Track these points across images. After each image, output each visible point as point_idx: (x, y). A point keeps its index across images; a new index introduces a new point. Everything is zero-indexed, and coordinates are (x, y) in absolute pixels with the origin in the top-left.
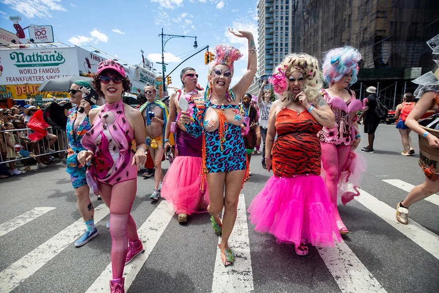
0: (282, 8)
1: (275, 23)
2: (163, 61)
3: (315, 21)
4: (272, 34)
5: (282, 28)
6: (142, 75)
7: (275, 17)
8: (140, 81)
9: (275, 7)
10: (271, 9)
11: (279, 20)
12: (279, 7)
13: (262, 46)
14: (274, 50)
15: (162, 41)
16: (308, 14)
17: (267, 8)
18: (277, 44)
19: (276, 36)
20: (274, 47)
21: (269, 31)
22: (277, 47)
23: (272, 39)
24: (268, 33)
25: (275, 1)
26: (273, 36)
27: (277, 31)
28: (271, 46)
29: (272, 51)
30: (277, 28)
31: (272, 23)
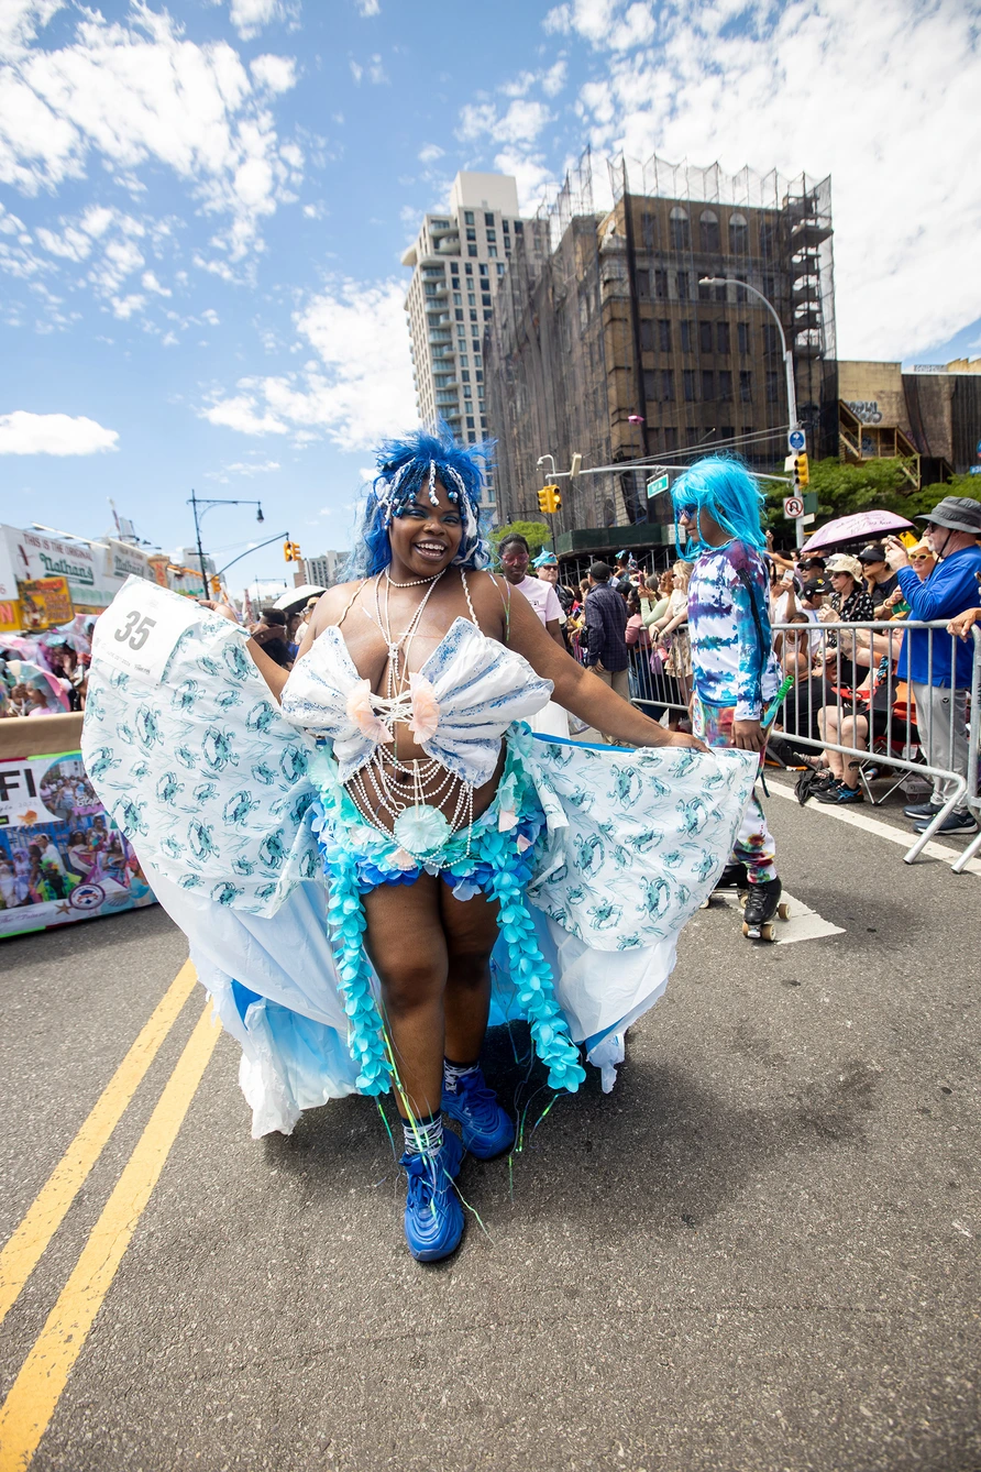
0: (474, 317)
1: (458, 362)
4: (453, 391)
5: (479, 375)
6: (118, 560)
7: (456, 344)
8: (117, 574)
9: (452, 315)
10: (443, 321)
11: (470, 352)
12: (466, 315)
17: (433, 317)
18: (470, 422)
19: (466, 396)
21: (445, 382)
22: (471, 430)
23: (456, 406)
24: (443, 389)
25: (451, 298)
26: (457, 399)
27: (467, 384)
28: (455, 427)
29: (460, 442)
30: (465, 376)
31: (450, 361)
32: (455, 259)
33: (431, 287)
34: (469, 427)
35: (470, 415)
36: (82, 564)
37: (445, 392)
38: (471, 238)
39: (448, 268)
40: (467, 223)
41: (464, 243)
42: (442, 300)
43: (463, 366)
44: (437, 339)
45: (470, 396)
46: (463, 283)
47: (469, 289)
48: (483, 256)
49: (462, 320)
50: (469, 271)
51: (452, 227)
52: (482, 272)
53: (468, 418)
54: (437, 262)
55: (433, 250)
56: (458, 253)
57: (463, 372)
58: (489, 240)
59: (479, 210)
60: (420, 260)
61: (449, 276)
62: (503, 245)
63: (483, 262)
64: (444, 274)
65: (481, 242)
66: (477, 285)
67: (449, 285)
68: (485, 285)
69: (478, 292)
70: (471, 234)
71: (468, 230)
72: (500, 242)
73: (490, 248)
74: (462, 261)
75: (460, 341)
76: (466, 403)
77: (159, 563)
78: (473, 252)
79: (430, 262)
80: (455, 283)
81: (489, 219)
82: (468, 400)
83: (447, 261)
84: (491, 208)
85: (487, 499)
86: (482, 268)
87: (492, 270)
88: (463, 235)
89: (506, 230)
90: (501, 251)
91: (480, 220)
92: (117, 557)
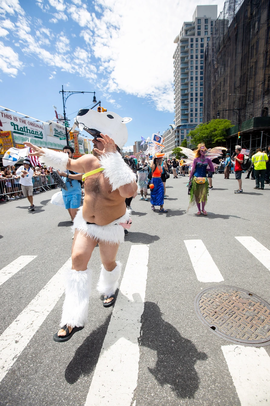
0: (197, 58)
1: (190, 74)
2: (65, 117)
3: (225, 69)
4: (187, 84)
5: (197, 78)
6: (56, 130)
7: (190, 67)
8: (55, 136)
9: (189, 57)
10: (186, 59)
11: (194, 70)
12: (194, 57)
13: (178, 97)
14: (189, 100)
15: (63, 98)
16: (218, 63)
17: (183, 59)
18: (192, 95)
19: (191, 86)
20: (190, 97)
21: (184, 81)
22: (192, 97)
23: (187, 89)
24: (183, 83)
25: (190, 51)
26: (188, 87)
27: (192, 81)
28: (186, 96)
29: (187, 101)
30: (192, 78)
31: (187, 74)
32: (192, 37)
33: (183, 48)
34: (191, 96)
35: (192, 92)
36: (36, 130)
37: (184, 84)
38: (199, 29)
39: (190, 40)
40: (198, 23)
41: (196, 31)
42: (186, 52)
43: (191, 75)
44: (183, 66)
45: (192, 86)
46: (194, 45)
47: (196, 47)
48: (203, 35)
49: (193, 59)
50: (197, 41)
51: (193, 26)
52: (202, 41)
53: (191, 93)
54: (186, 38)
55: (185, 35)
56: (194, 35)
57: (191, 77)
58: (205, 29)
59: (203, 18)
60: (180, 39)
61: (190, 43)
62: (210, 30)
63: (202, 37)
64: (188, 43)
65: (203, 30)
66: (199, 46)
67: (189, 47)
68: (202, 46)
69: (199, 48)
70: (199, 27)
71: (198, 26)
72: (209, 30)
73: (205, 32)
74: (194, 38)
75: (191, 66)
76: (191, 88)
77: (75, 133)
78: (199, 34)
79: (183, 39)
80: (192, 45)
81: (206, 21)
82: (192, 87)
83: (190, 38)
84: (207, 17)
85: (195, 121)
86: (202, 39)
87: (206, 39)
88: (196, 28)
89: (212, 25)
90: (209, 33)
91: (203, 22)
92: (55, 129)
